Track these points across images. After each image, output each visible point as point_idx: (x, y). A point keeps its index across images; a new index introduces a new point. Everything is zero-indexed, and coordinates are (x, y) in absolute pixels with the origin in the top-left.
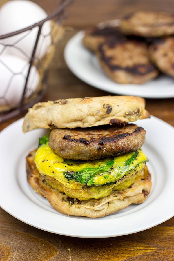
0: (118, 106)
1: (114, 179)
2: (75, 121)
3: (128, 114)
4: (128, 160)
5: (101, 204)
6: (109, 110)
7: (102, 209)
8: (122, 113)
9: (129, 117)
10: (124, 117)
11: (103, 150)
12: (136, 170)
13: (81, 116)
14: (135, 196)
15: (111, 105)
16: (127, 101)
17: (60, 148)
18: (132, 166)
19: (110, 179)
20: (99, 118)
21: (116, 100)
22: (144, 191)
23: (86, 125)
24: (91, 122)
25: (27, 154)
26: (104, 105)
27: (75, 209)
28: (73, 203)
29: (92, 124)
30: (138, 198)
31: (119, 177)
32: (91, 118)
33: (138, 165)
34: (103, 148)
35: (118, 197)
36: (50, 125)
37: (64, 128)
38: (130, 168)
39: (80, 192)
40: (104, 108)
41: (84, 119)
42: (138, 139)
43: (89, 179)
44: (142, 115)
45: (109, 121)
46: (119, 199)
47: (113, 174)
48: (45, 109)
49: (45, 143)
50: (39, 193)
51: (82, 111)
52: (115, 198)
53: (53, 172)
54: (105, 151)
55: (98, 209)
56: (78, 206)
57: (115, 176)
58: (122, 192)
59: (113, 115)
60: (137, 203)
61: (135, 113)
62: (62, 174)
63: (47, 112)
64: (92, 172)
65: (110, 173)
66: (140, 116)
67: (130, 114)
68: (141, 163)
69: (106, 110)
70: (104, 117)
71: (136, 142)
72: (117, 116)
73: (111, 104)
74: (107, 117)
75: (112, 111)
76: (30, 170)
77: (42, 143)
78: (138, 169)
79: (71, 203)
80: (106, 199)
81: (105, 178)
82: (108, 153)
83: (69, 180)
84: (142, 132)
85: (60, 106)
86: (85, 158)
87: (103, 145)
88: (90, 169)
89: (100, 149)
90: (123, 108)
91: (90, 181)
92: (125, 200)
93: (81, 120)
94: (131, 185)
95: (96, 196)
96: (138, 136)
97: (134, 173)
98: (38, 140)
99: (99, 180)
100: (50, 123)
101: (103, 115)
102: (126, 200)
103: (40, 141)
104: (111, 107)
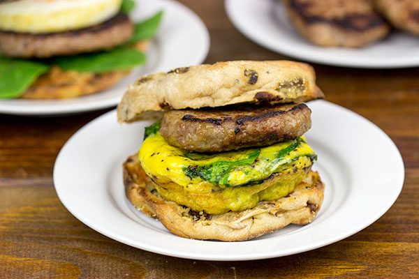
0: (268, 72)
1: (260, 175)
2: (201, 96)
3: (282, 84)
4: (282, 150)
5: (242, 219)
6: (253, 79)
7: (243, 226)
8: (274, 84)
9: (284, 90)
10: (277, 90)
11: (242, 133)
12: (294, 165)
13: (210, 88)
14: (295, 210)
15: (257, 71)
16: (283, 67)
17: (178, 132)
18: (287, 159)
19: (254, 175)
20: (238, 91)
21: (265, 64)
22: (309, 204)
23: (218, 103)
24: (226, 98)
25: (125, 160)
26: (246, 71)
27: (201, 227)
28: (199, 218)
29: (228, 102)
30: (300, 214)
31: (267, 173)
32: (225, 92)
33: (297, 158)
34: (243, 129)
35: (268, 210)
36: (162, 106)
37: (184, 108)
38: (284, 161)
39: (209, 197)
40: (245, 75)
41: (215, 92)
42: (297, 120)
43: (222, 176)
44: (306, 88)
45: (254, 96)
46: (270, 213)
47: (257, 168)
48: (153, 81)
49: (155, 132)
50: (146, 212)
51: (211, 81)
52: (263, 210)
53: (168, 169)
54: (245, 134)
55: (237, 226)
56: (207, 221)
57: (262, 171)
58: (274, 202)
59: (260, 88)
60: (299, 223)
61: (295, 84)
62: (181, 171)
63: (158, 85)
64: (226, 167)
65: (254, 167)
66: (303, 89)
67: (286, 85)
68: (303, 156)
69: (248, 79)
70: (246, 89)
71: (293, 123)
72: (267, 88)
73: (256, 69)
74: (251, 90)
75: (258, 81)
76: (130, 179)
77: (150, 133)
78: (298, 165)
79: (195, 217)
80: (250, 211)
81: (247, 173)
82: (251, 138)
83: (191, 179)
84: (305, 112)
85: (178, 75)
86: (216, 146)
87: (243, 125)
88: (222, 163)
89: (238, 132)
90: (276, 77)
91: (223, 179)
92: (279, 215)
93: (209, 95)
94: (289, 194)
95: (233, 205)
96: (297, 114)
97: (291, 169)
98: (144, 130)
99: (237, 177)
100: (162, 101)
101: (244, 87)
102: (281, 215)
103: (146, 131)
104: (256, 75)
